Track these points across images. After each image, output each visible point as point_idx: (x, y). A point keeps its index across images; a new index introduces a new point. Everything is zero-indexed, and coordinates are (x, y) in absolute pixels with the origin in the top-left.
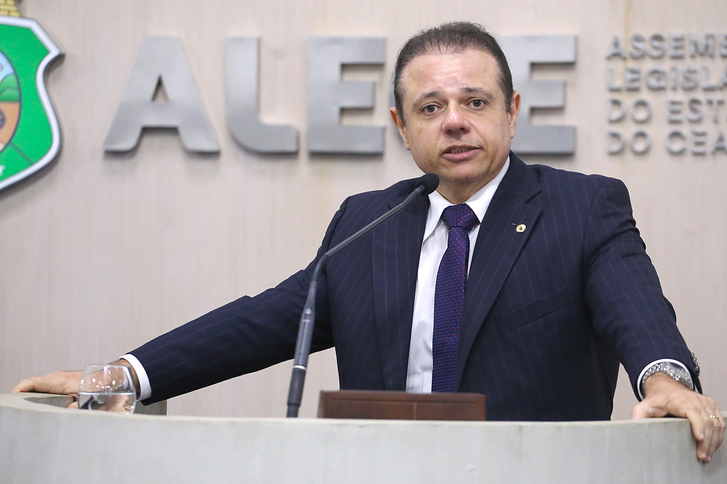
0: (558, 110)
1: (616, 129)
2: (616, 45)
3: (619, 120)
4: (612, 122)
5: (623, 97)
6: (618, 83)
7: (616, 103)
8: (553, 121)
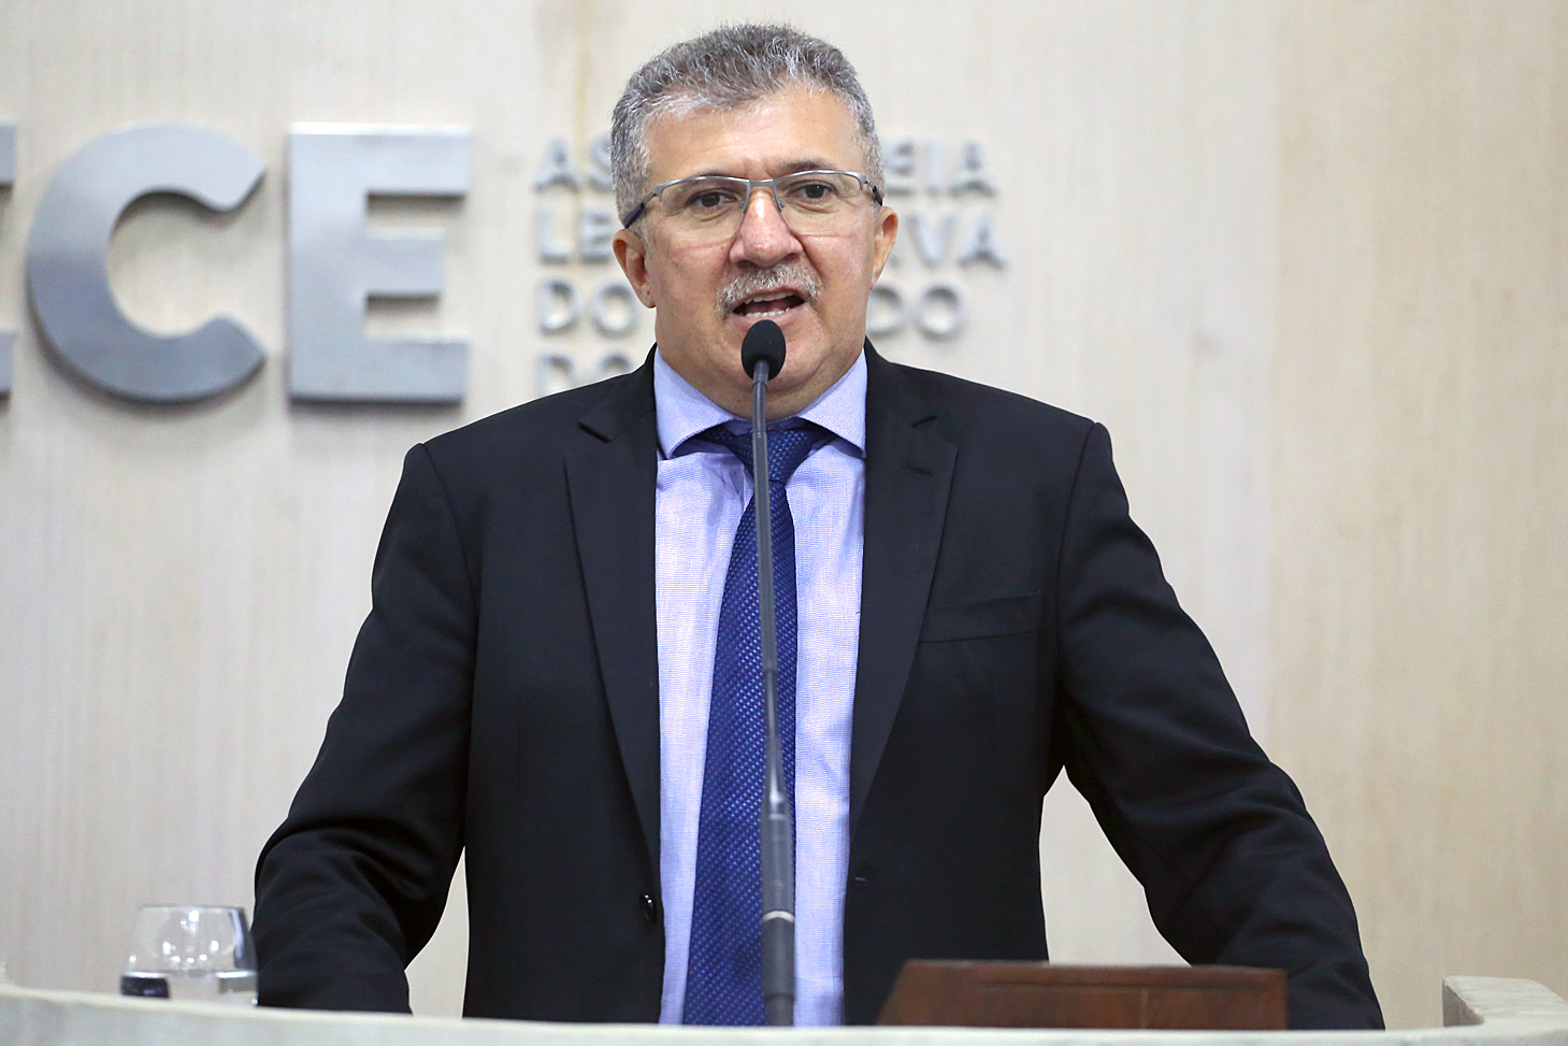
0: (424, 302)
1: (558, 347)
2: (560, 158)
3: (567, 329)
4: (547, 332)
5: (576, 277)
6: (562, 245)
7: (561, 290)
8: (414, 328)
